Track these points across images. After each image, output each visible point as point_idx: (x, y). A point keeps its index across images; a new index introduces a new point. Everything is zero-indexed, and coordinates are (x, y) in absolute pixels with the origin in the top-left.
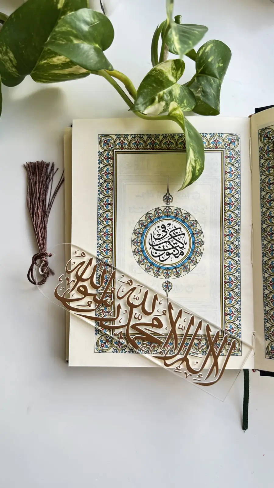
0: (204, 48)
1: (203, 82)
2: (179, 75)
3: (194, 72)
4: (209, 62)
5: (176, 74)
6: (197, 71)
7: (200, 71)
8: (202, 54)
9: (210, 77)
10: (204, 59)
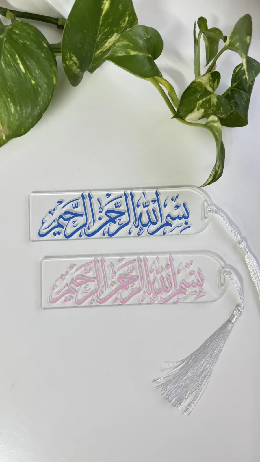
0: (240, 66)
1: (236, 95)
2: (216, 85)
3: (229, 85)
4: (243, 78)
5: (213, 85)
6: (232, 85)
7: (234, 85)
8: (238, 72)
9: (241, 91)
10: (240, 76)
